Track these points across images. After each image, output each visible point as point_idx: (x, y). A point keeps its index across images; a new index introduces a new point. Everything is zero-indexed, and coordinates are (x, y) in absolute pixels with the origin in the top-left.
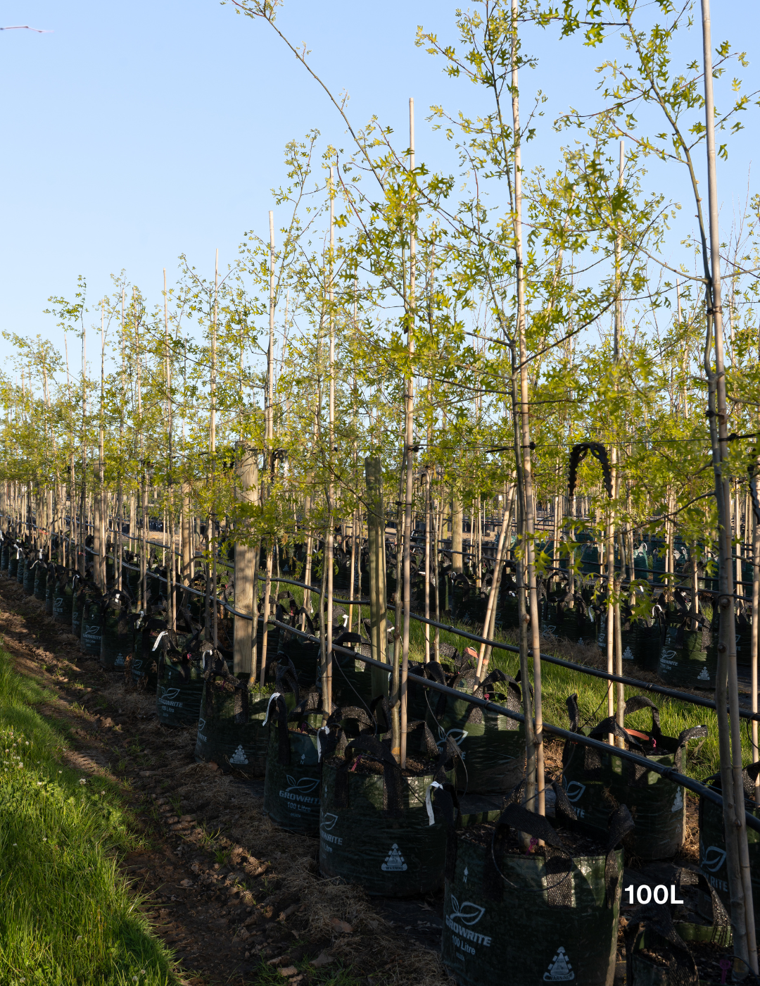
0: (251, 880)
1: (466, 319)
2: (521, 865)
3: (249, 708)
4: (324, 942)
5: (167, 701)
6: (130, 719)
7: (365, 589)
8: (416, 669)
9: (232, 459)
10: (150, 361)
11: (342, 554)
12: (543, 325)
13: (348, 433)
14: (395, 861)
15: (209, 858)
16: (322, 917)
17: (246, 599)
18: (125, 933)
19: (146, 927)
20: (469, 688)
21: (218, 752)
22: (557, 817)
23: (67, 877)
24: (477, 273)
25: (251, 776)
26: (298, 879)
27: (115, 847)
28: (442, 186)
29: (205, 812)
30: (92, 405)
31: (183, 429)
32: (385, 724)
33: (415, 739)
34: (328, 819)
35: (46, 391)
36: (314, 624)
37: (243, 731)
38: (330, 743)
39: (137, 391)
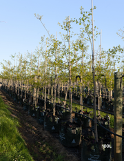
0: (35, 131)
1: (63, 60)
2: (69, 129)
3: (35, 109)
4: (44, 139)
5: (25, 108)
6: (20, 110)
7: (50, 93)
8: (57, 104)
9: (33, 77)
10: (23, 64)
11: (47, 89)
12: (73, 61)
13: (48, 74)
14: (53, 128)
15: (30, 128)
16: (44, 135)
17: (35, 95)
18: (18, 138)
19: (21, 137)
20: (63, 106)
21: (31, 115)
22: (74, 123)
23: (11, 131)
24: (64, 54)
25: (35, 117)
26: (41, 131)
27: (17, 127)
28: (60, 43)
29: (29, 122)
30: (16, 69)
31: (27, 73)
32: (52, 111)
33: (56, 113)
34: (45, 123)
35: (10, 67)
36: (44, 98)
37: (34, 112)
38: (45, 113)
39: (21, 67)
